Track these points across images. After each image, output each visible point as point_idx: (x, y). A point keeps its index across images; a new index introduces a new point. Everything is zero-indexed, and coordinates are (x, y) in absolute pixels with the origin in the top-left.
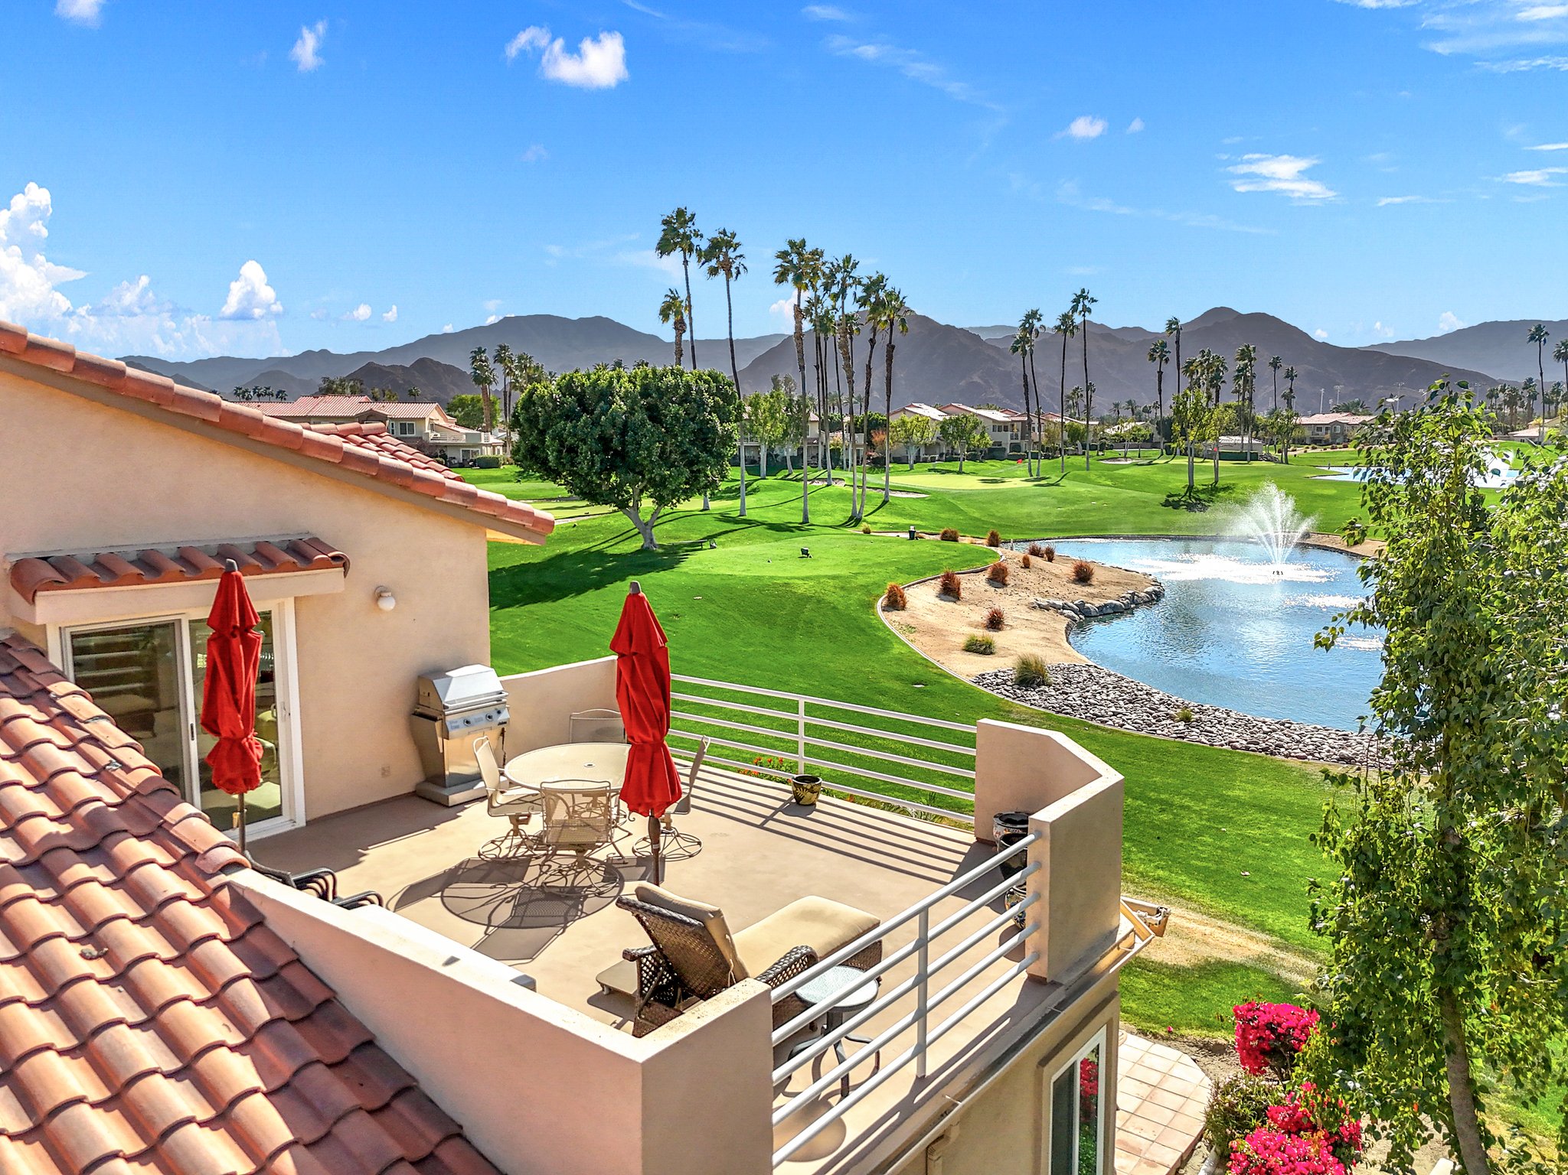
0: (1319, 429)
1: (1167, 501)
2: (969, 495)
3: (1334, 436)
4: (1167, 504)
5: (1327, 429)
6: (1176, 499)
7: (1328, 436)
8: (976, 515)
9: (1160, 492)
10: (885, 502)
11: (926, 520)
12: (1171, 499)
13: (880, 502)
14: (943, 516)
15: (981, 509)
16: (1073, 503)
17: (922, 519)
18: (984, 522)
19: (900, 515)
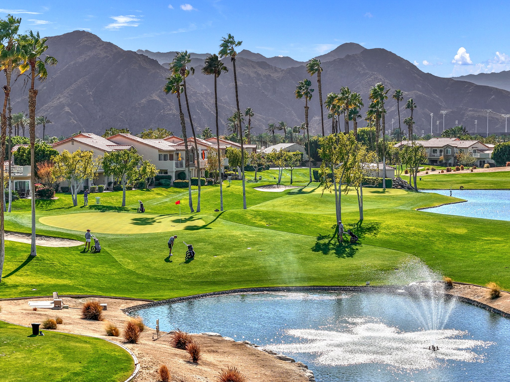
0: (435, 151)
1: (317, 244)
2: (126, 241)
3: (447, 158)
4: (317, 248)
5: (441, 151)
6: (326, 241)
7: (442, 157)
8: (131, 267)
9: (310, 233)
10: (31, 257)
11: (75, 277)
12: (322, 242)
13: (25, 256)
14: (94, 270)
15: (138, 259)
16: (229, 249)
17: (71, 276)
18: (139, 276)
19: (47, 272)
